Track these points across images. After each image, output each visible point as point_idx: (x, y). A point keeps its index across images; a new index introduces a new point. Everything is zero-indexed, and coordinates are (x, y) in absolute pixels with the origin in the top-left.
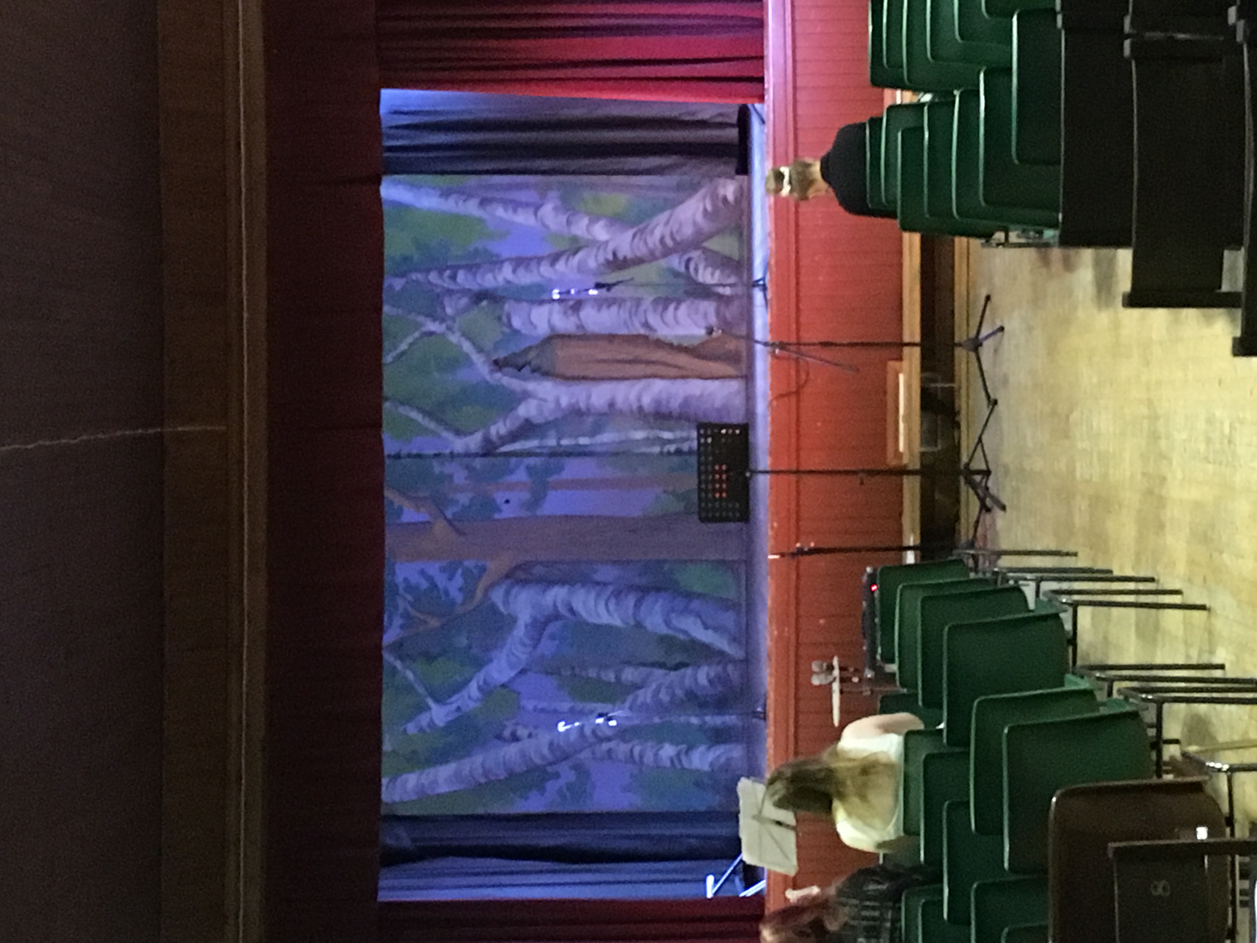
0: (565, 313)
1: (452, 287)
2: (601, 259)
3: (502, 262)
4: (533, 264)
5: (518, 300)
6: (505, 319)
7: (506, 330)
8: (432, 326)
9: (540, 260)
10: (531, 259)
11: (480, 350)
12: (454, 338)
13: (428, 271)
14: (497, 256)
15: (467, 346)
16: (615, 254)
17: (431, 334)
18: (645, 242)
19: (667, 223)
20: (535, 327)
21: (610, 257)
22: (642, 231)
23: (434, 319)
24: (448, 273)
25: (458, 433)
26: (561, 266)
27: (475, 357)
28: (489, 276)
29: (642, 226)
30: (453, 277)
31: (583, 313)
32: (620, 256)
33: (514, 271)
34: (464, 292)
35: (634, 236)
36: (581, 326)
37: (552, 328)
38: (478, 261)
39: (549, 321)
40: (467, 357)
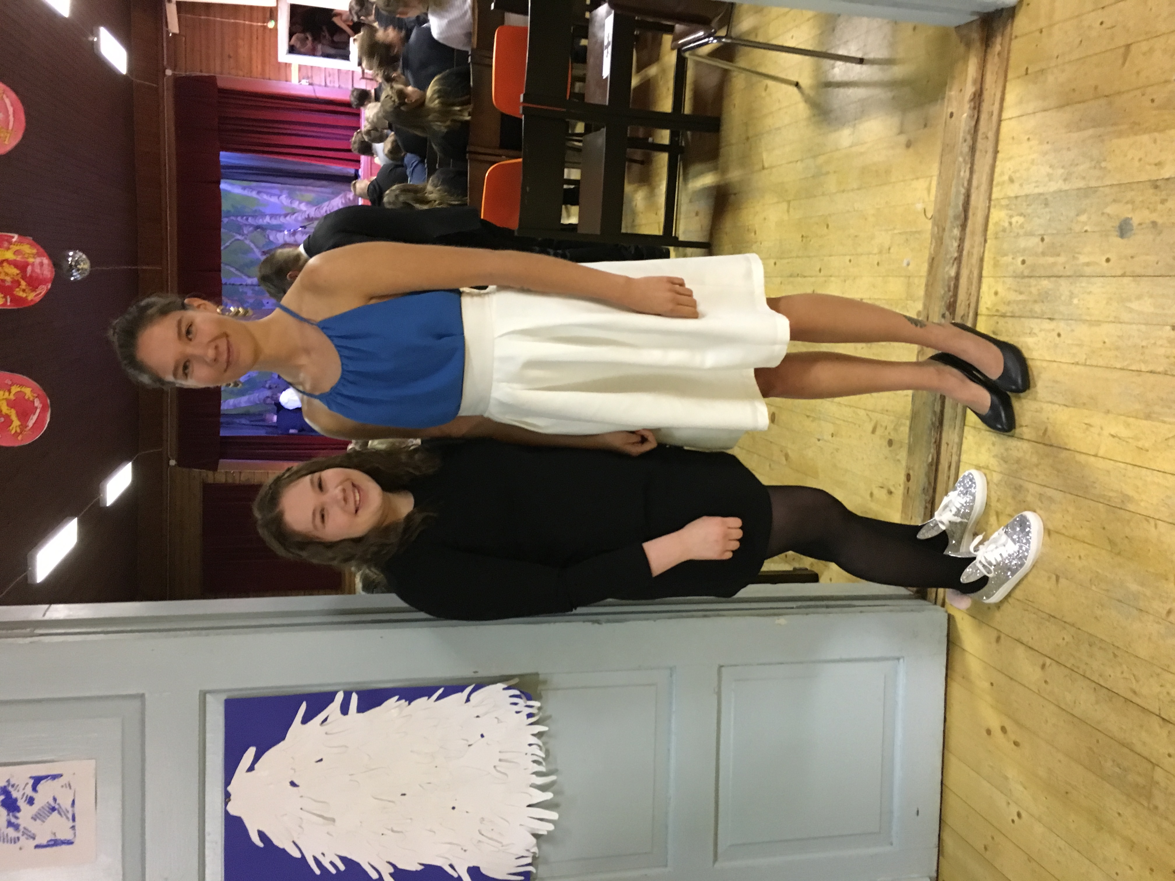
0: (290, 236)
1: (246, 223)
2: (303, 217)
3: (266, 215)
4: (278, 217)
5: (272, 229)
6: (267, 236)
7: (267, 240)
8: (239, 237)
9: (280, 216)
10: (277, 215)
11: (257, 247)
12: (247, 242)
13: (237, 216)
14: (264, 213)
15: (252, 245)
16: (308, 215)
17: (238, 240)
18: (320, 212)
19: (328, 206)
20: (278, 241)
21: (307, 216)
22: (319, 208)
23: (240, 234)
24: (245, 218)
25: (249, 277)
26: (288, 218)
27: (256, 250)
28: (261, 220)
29: (319, 206)
30: (247, 219)
31: (296, 236)
32: (311, 216)
33: (271, 219)
34: (251, 225)
35: (316, 210)
36: (295, 241)
37: (285, 241)
38: (256, 214)
39: (284, 238)
40: (252, 249)
